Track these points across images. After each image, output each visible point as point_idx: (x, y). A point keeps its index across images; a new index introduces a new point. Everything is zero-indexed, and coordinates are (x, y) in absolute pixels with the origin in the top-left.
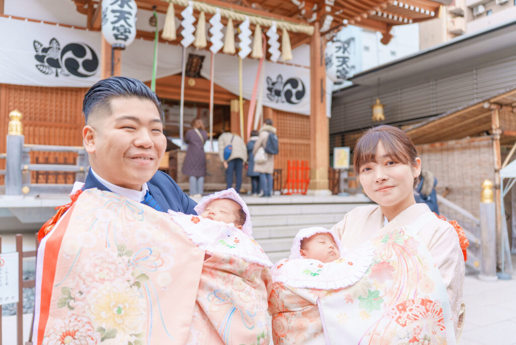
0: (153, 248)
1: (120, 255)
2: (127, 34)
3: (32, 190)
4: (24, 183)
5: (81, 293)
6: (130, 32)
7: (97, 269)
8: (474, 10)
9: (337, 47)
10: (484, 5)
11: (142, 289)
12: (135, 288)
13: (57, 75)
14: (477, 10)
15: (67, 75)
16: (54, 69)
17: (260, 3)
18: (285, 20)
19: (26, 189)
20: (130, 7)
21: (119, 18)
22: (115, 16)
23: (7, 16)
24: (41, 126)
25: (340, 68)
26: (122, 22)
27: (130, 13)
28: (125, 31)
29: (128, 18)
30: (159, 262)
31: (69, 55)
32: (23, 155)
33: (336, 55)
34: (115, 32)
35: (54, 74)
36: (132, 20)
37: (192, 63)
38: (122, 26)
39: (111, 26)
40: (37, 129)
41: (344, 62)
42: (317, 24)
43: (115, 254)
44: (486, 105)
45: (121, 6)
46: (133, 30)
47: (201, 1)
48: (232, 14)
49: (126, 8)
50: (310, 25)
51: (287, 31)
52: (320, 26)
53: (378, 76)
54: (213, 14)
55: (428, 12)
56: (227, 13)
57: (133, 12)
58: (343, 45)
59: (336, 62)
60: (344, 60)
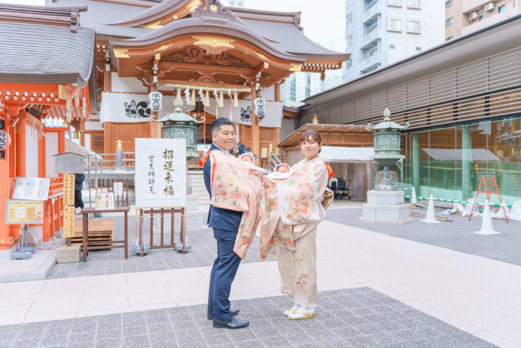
1: (230, 166)
3: (126, 168)
4: (123, 165)
8: (470, 15)
10: (477, 11)
12: (234, 175)
13: (135, 117)
14: (472, 16)
15: (139, 117)
16: (133, 115)
17: (223, 81)
18: (236, 87)
19: (123, 168)
20: (160, 97)
22: (154, 101)
23: (113, 92)
24: (128, 140)
26: (156, 104)
27: (159, 100)
28: (158, 107)
30: (238, 169)
31: (140, 107)
32: (122, 156)
34: (154, 107)
35: (133, 117)
36: (160, 102)
37: (198, 106)
39: (152, 105)
40: (127, 141)
41: (261, 108)
42: (253, 87)
44: (299, 132)
45: (156, 97)
46: (161, 106)
47: (192, 85)
48: (208, 89)
49: (158, 98)
50: (249, 88)
51: (237, 92)
52: (255, 87)
53: (315, 101)
54: (199, 90)
55: (333, 66)
56: (205, 88)
57: (161, 99)
58: (261, 100)
59: (257, 108)
60: (261, 107)
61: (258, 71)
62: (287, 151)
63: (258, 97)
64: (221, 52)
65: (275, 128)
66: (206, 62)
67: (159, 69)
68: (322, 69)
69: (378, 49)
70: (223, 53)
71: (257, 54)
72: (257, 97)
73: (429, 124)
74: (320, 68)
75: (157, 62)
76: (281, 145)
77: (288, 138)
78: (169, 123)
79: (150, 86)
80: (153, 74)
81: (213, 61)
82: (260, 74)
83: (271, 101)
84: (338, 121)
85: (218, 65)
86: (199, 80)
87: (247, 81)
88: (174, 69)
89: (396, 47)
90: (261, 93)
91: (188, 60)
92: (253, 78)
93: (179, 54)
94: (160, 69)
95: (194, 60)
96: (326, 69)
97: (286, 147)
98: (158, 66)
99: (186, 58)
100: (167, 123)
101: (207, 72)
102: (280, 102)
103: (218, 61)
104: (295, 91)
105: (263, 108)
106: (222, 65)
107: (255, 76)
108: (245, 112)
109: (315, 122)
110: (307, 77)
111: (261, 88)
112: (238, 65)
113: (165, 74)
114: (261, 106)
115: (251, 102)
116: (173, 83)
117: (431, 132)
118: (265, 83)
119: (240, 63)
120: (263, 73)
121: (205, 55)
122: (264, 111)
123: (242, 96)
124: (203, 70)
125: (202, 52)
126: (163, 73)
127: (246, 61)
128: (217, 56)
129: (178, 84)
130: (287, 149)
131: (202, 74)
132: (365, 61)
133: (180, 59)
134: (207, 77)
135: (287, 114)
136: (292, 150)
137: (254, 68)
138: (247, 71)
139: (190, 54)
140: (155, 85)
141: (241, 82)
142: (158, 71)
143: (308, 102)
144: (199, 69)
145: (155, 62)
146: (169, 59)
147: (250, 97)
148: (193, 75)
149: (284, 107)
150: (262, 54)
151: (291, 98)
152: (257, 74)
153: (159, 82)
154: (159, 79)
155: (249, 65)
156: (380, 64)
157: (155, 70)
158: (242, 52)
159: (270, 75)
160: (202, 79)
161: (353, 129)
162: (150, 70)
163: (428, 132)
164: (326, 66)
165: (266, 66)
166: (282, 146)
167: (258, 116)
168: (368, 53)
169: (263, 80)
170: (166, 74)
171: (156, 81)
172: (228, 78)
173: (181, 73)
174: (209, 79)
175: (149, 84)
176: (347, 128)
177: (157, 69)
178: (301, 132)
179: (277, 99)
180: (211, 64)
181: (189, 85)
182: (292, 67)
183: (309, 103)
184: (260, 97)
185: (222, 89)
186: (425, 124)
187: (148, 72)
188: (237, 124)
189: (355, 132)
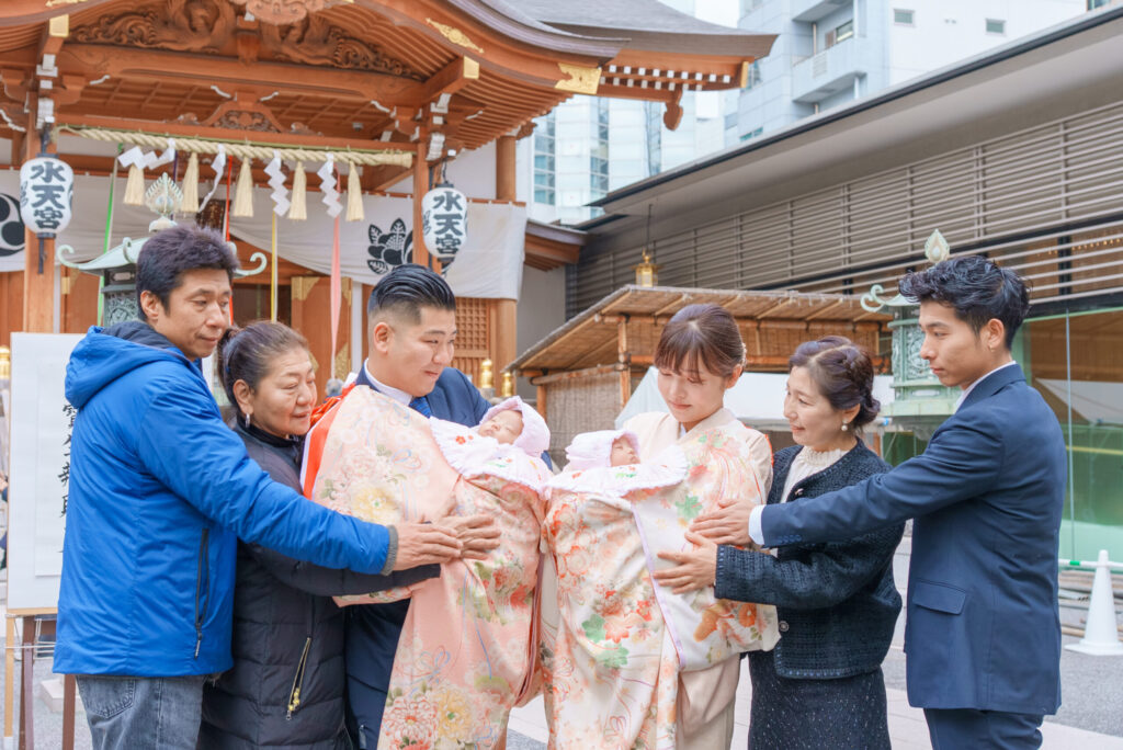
0: (412, 451)
1: (378, 455)
2: (57, 219)
5: (343, 485)
6: (61, 216)
7: (357, 465)
9: (436, 199)
11: (398, 485)
12: (392, 483)
17: (305, 123)
18: (354, 148)
20: (62, 179)
21: (44, 198)
22: (38, 196)
25: (442, 236)
26: (49, 203)
27: (61, 189)
28: (54, 216)
29: (59, 196)
30: (417, 464)
33: (434, 212)
34: (39, 218)
36: (64, 199)
38: (48, 209)
39: (33, 210)
41: (450, 225)
42: (421, 147)
43: (374, 453)
44: (597, 318)
45: (47, 179)
46: (67, 212)
47: (189, 136)
48: (246, 151)
49: (55, 182)
50: (405, 150)
51: (356, 164)
52: (427, 152)
53: (648, 202)
54: (213, 156)
55: (713, 78)
56: (236, 150)
57: (66, 185)
58: (449, 194)
59: (434, 225)
60: (450, 222)
61: (440, 87)
62: (546, 387)
63: (437, 186)
64: (302, 16)
65: (497, 302)
66: (242, 51)
67: (62, 74)
68: (672, 87)
69: (856, 24)
70: (307, 20)
71: (436, 25)
72: (433, 185)
73: (1068, 290)
74: (665, 85)
75: (57, 47)
76: (523, 366)
77: (554, 339)
78: (127, 276)
79: (23, 135)
80: (37, 93)
81: (270, 47)
82: (445, 98)
83: (486, 201)
84: (731, 276)
85: (288, 62)
86: (212, 119)
87: (397, 124)
88: (117, 75)
89: (917, 18)
90: (451, 171)
91: (174, 42)
92: (420, 116)
93: (140, 20)
94: (65, 71)
95: (196, 44)
96: (686, 86)
97: (545, 371)
98: (57, 64)
99: (168, 34)
100: (118, 277)
101: (246, 89)
102: (516, 203)
103: (286, 50)
104: (552, 165)
105: (460, 227)
106: (303, 64)
107: (426, 107)
108: (384, 239)
109: (646, 279)
110: (596, 119)
111: (452, 153)
112: (363, 64)
113: (83, 94)
114: (449, 217)
115: (409, 201)
116: (113, 128)
117: (1071, 319)
118: (464, 134)
119: (372, 57)
120: (455, 98)
121: (239, 24)
122: (462, 238)
123: (374, 180)
124: (230, 80)
125: (228, 11)
126: (75, 87)
127: (393, 52)
128: (287, 29)
129: (134, 130)
130: (546, 379)
131: (228, 96)
132: (810, 63)
133: (142, 40)
134: (248, 105)
135: (538, 251)
136: (568, 385)
137: (424, 79)
138: (397, 87)
139: (184, 21)
140: (43, 134)
141: (370, 130)
142: (58, 82)
143: (617, 208)
144: (216, 78)
145: (50, 46)
146: (101, 39)
147: (406, 184)
148: (188, 100)
149: (530, 223)
150: (455, 25)
151: (538, 192)
152: (436, 101)
153: (59, 123)
154: (60, 110)
155: (405, 66)
156: (862, 77)
157: (47, 78)
158: (380, 17)
159: (483, 105)
160: (228, 115)
161: (794, 305)
162: (27, 76)
163: (1064, 319)
164: (685, 76)
165: (471, 70)
166: (528, 369)
167: (436, 254)
168: (820, 37)
169: (454, 123)
170: (89, 91)
171: (51, 119)
172: (325, 113)
173: (148, 90)
174: (252, 115)
175: (22, 129)
176: (773, 304)
177: (54, 73)
178: (603, 315)
179: (503, 192)
180: (262, 59)
181: (178, 135)
182: (568, 77)
183: (620, 212)
184: (447, 184)
185: (300, 154)
186: (1052, 293)
187: (17, 82)
188: (357, 283)
189: (800, 320)
